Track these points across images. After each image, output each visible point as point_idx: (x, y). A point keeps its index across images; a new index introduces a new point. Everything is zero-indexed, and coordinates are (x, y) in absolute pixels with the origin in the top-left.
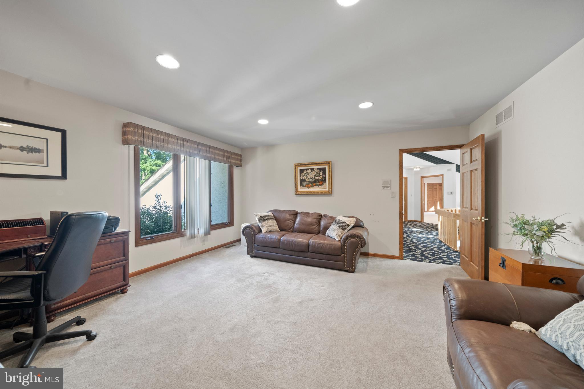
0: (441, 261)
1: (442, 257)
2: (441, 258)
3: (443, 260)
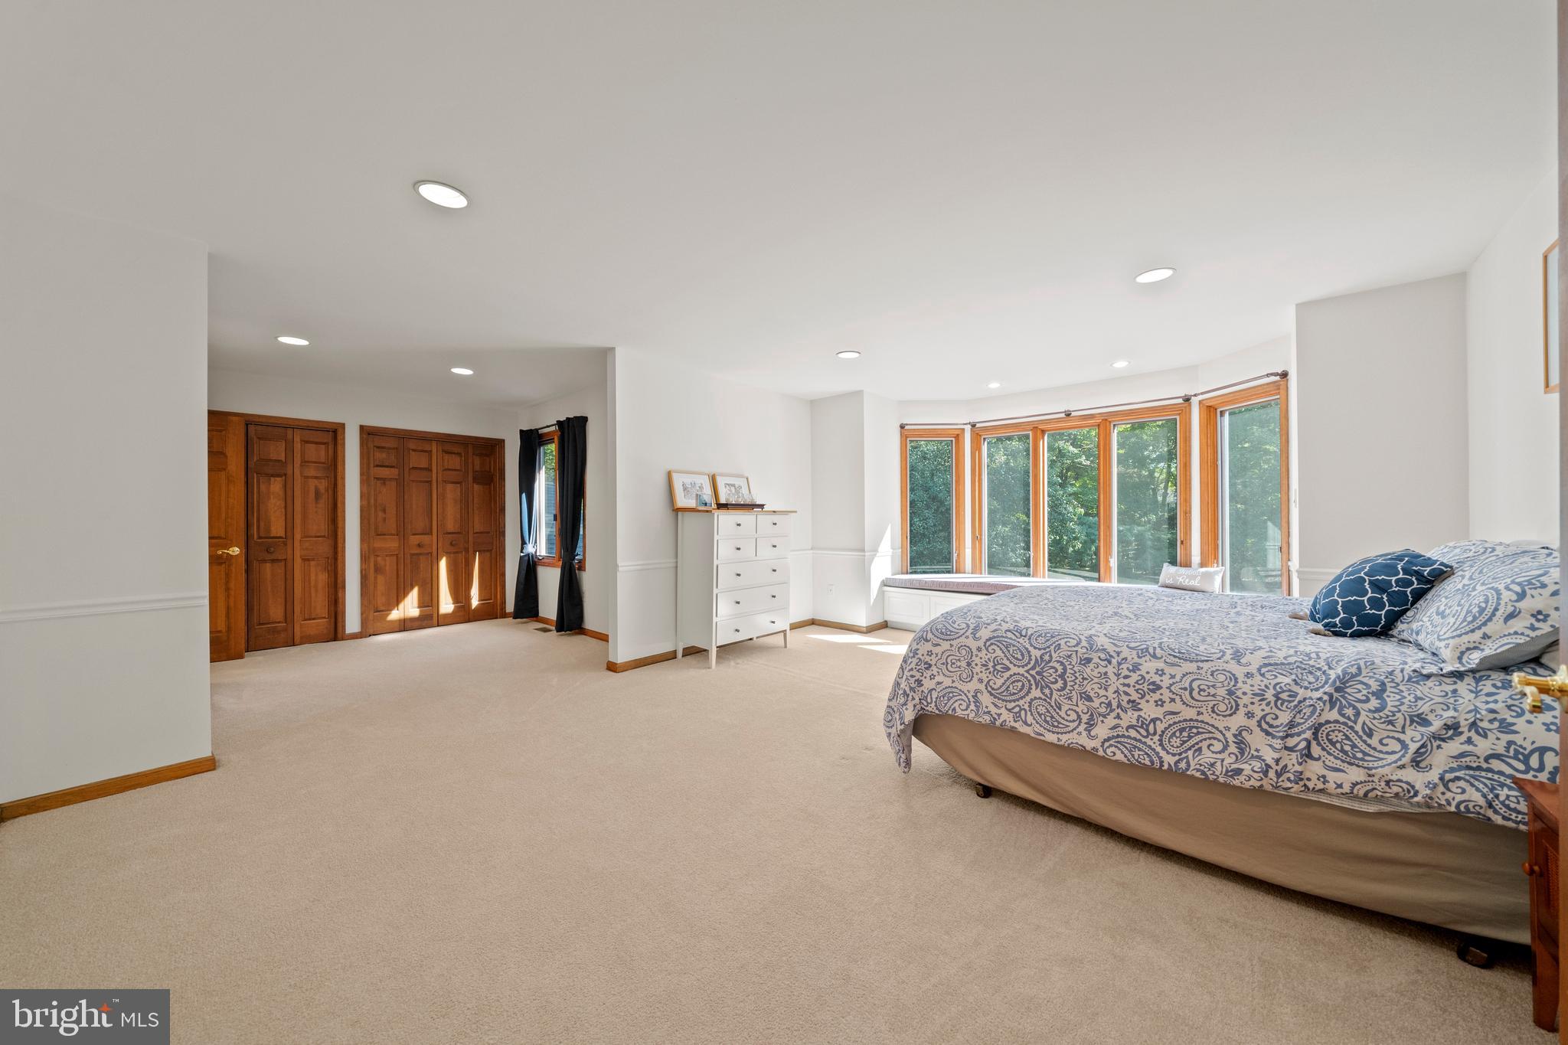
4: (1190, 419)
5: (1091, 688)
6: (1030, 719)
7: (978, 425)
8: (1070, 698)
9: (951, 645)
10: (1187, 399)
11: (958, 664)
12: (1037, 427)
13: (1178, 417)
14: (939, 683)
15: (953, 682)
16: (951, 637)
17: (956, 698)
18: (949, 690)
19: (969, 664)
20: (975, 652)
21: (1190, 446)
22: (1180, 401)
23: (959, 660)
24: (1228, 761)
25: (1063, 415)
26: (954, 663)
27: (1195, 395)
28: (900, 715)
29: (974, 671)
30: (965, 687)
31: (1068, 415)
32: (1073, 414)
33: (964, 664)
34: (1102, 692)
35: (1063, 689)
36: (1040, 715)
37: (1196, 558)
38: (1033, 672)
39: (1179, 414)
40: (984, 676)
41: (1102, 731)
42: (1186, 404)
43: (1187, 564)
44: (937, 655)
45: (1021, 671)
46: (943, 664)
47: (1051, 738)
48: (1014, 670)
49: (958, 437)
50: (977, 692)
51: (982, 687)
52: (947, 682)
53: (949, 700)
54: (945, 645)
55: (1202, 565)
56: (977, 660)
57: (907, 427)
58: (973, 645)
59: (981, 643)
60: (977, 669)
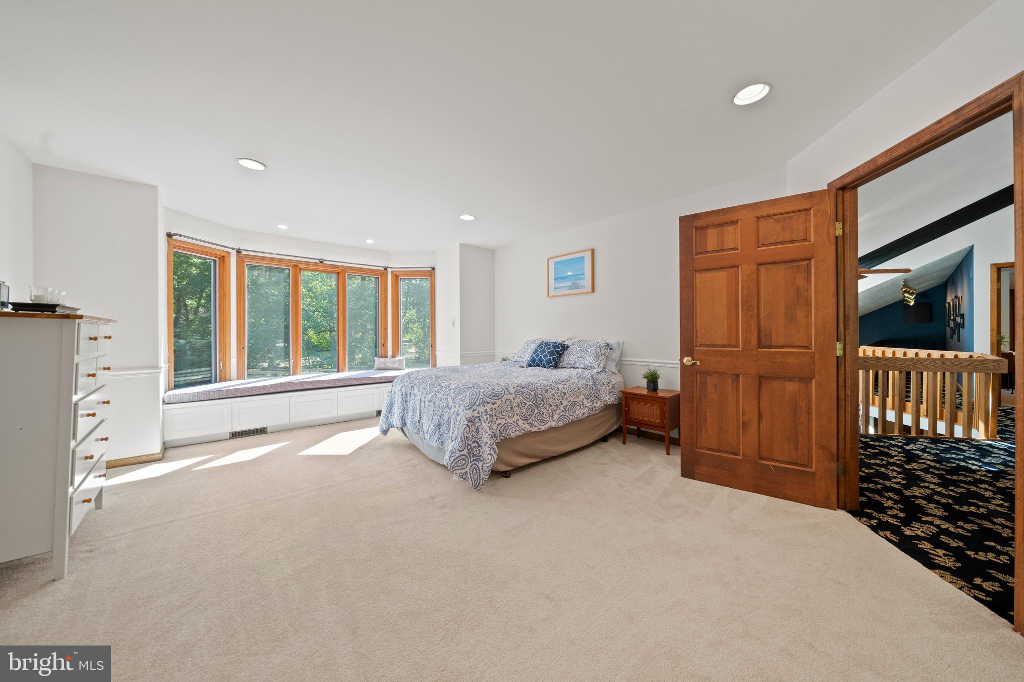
4: (387, 279)
5: (551, 401)
6: (536, 424)
7: (243, 252)
8: (546, 408)
9: (502, 401)
10: (386, 269)
11: (507, 410)
12: (297, 265)
13: (380, 277)
14: (499, 424)
15: (506, 420)
16: (501, 397)
17: (510, 428)
18: (506, 425)
19: (512, 408)
20: (512, 400)
21: (387, 294)
22: (382, 269)
23: (507, 408)
24: (582, 411)
25: (318, 261)
26: (504, 411)
27: (390, 268)
28: (493, 450)
29: (514, 410)
30: (511, 421)
31: (321, 262)
32: (325, 262)
33: (509, 409)
34: (554, 401)
35: (544, 405)
36: (538, 420)
37: (390, 353)
38: (534, 402)
39: (381, 276)
40: (518, 412)
41: (556, 417)
42: (385, 271)
43: (386, 357)
44: (495, 409)
45: (530, 403)
46: (500, 413)
47: (543, 428)
48: (528, 403)
49: (223, 259)
50: (517, 420)
51: (518, 417)
52: (503, 422)
53: (506, 431)
54: (499, 402)
55: (393, 356)
56: (515, 405)
57: (174, 237)
58: (511, 397)
59: (513, 396)
60: (516, 409)
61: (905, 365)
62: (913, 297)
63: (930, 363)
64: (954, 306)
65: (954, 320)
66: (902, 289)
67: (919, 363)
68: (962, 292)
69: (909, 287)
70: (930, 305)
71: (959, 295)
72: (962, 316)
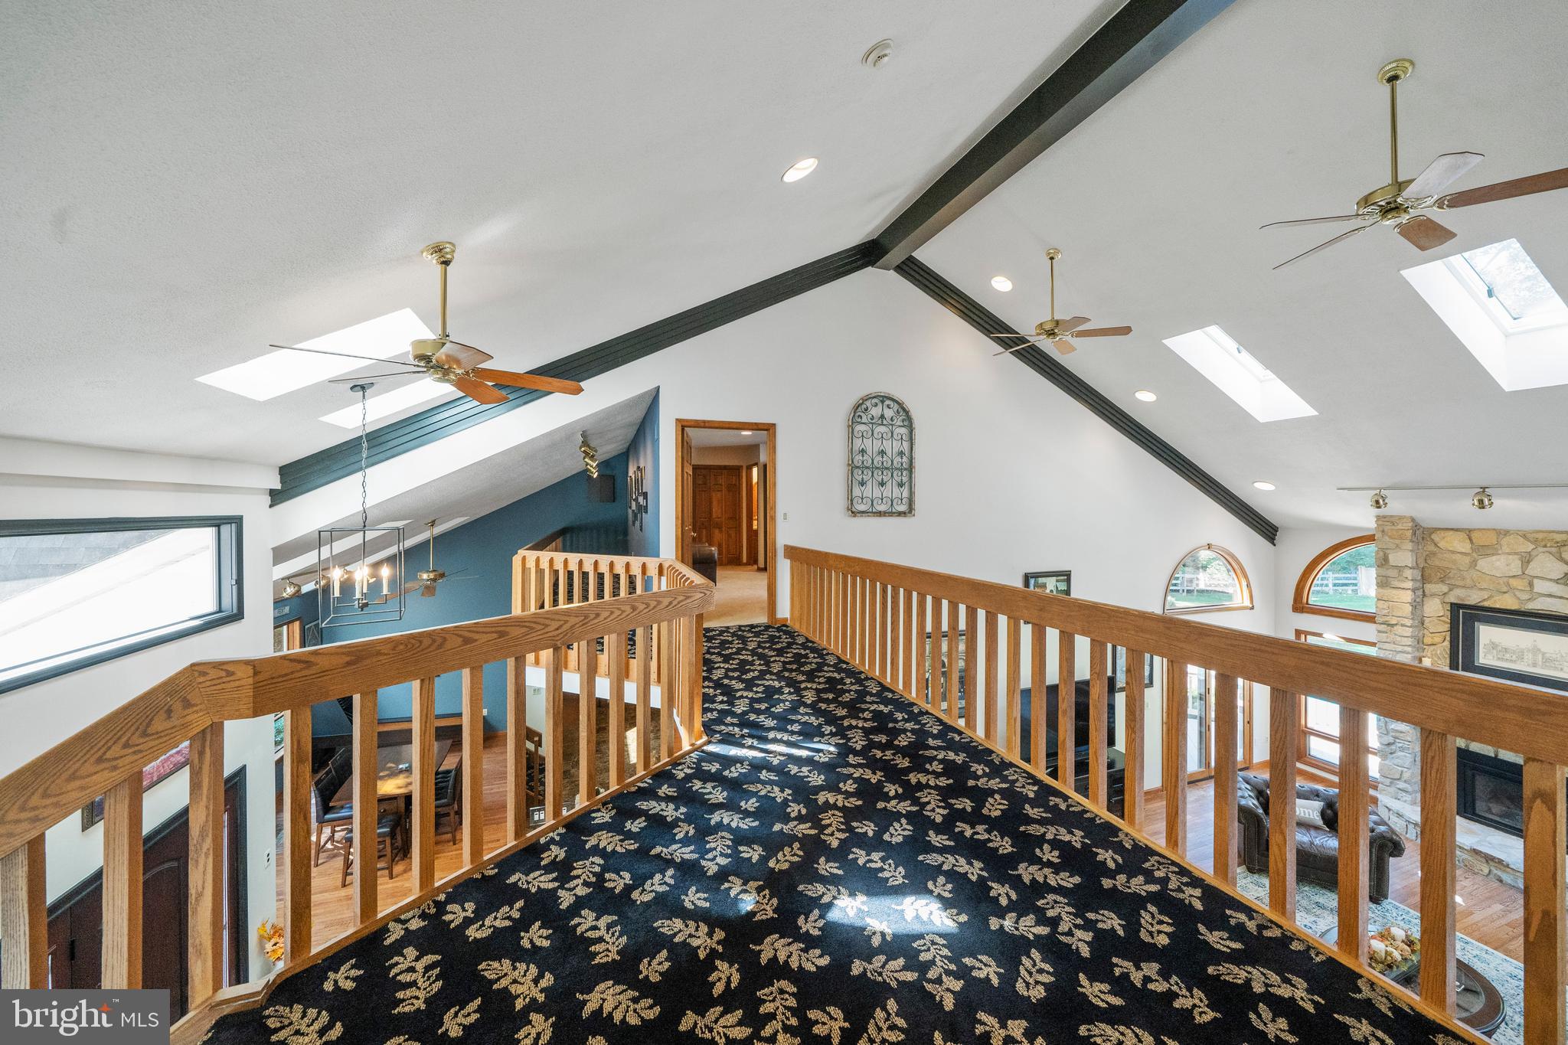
0: (757, 630)
1: (754, 637)
2: (757, 634)
3: (752, 632)
61: (565, 627)
62: (594, 465)
63: (612, 613)
64: (637, 481)
65: (636, 500)
66: (580, 448)
67: (592, 616)
68: (645, 460)
69: (589, 446)
70: (613, 478)
71: (642, 466)
72: (645, 495)
